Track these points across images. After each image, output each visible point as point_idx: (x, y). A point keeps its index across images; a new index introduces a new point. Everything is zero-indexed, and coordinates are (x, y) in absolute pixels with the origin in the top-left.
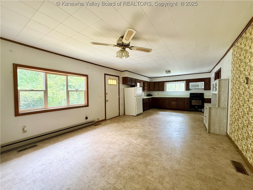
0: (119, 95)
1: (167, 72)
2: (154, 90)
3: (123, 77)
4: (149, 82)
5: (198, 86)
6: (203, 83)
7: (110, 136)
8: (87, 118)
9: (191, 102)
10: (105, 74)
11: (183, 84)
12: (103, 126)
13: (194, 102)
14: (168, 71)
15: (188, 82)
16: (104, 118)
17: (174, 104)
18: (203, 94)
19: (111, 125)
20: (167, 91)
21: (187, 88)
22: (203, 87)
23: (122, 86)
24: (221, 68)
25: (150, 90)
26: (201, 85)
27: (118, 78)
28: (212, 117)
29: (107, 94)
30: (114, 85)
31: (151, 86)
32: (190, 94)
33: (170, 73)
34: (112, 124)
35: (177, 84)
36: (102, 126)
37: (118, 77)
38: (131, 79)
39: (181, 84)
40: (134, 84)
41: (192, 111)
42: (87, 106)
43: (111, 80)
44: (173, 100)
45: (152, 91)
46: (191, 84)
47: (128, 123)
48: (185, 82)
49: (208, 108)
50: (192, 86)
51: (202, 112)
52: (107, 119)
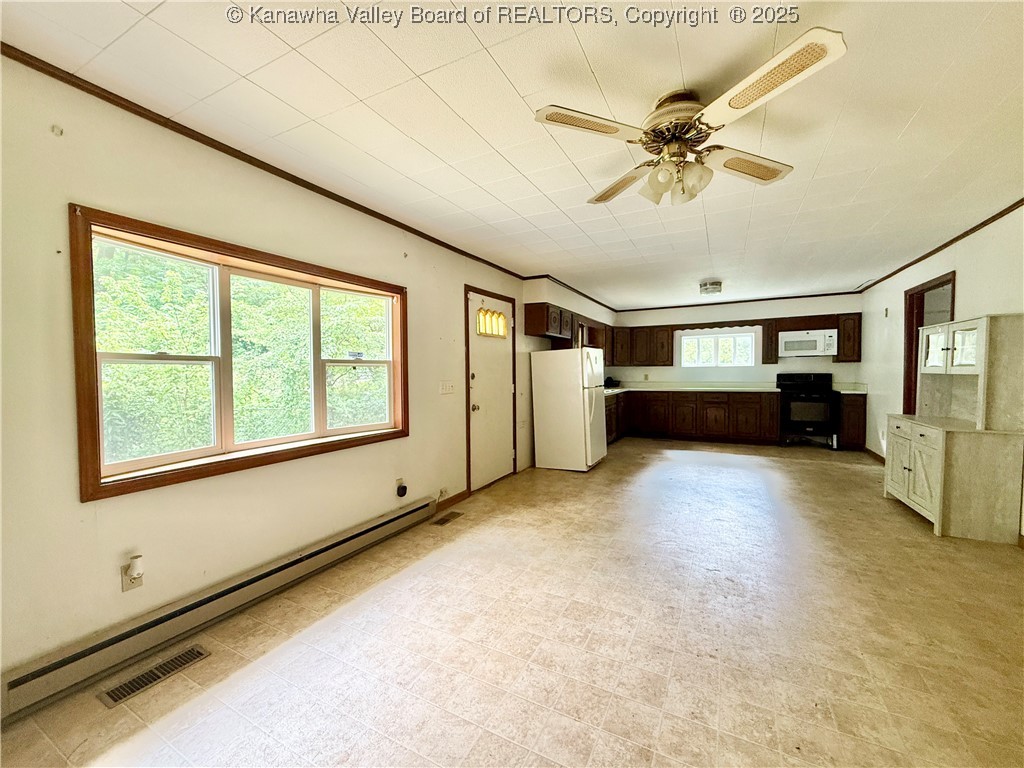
0: (514, 382)
1: (705, 285)
2: (634, 361)
3: (526, 305)
4: (613, 328)
5: (813, 345)
6: (834, 332)
7: (546, 572)
8: (402, 491)
9: (786, 411)
10: (468, 289)
11: (751, 338)
12: (476, 522)
13: (801, 411)
14: (713, 284)
15: (772, 329)
16: (465, 488)
17: (716, 420)
18: (827, 379)
19: (510, 518)
20: (685, 364)
21: (770, 354)
22: (834, 352)
23: (524, 344)
24: (954, 273)
25: (616, 363)
26: (826, 341)
27: (510, 305)
28: (956, 472)
29: (473, 376)
30: (498, 336)
31: (619, 346)
32: (780, 377)
33: (720, 291)
34: (509, 512)
35: (726, 337)
36: (470, 523)
37: (512, 301)
38: (562, 312)
39: (738, 339)
40: (567, 335)
41: (793, 444)
42: (404, 433)
43: (488, 316)
44: (717, 403)
45: (623, 364)
46: (784, 337)
47: (581, 507)
48: (759, 329)
49: (936, 434)
50: (789, 345)
51: (830, 447)
52: (474, 487)
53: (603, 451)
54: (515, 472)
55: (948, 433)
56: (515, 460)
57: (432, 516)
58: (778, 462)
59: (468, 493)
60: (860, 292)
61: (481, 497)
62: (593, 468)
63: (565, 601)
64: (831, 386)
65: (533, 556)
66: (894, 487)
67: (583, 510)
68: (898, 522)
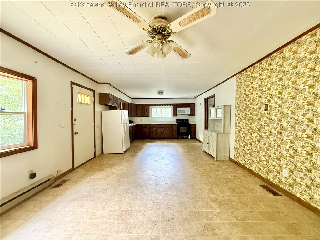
0: (94, 122)
1: (159, 92)
2: (138, 115)
3: (99, 93)
4: (131, 104)
5: (184, 111)
6: (189, 108)
7: (109, 200)
9: (179, 129)
10: (72, 83)
11: (170, 109)
12: (76, 182)
13: (183, 129)
14: (161, 92)
15: (175, 106)
16: (71, 167)
17: (161, 133)
18: (187, 120)
19: (93, 177)
20: (152, 116)
21: (175, 114)
22: (189, 113)
23: (99, 108)
24: (215, 94)
25: (132, 115)
26: (187, 110)
29: (75, 120)
30: (87, 104)
31: (133, 110)
32: (177, 120)
33: (163, 94)
34: (92, 175)
35: (164, 108)
36: (73, 184)
37: (94, 91)
38: (113, 97)
39: (167, 109)
40: (115, 105)
41: (180, 138)
42: (35, 147)
43: (82, 96)
44: (161, 128)
45: (134, 116)
46: (178, 109)
47: (122, 167)
48: (172, 106)
49: (214, 134)
50: (180, 111)
51: (189, 139)
52: (75, 166)
53: (128, 145)
54: (95, 157)
55: (217, 134)
56: (95, 152)
57: (52, 184)
58: (177, 144)
59: (73, 169)
60: (194, 98)
61: (79, 170)
62: (125, 152)
63: (118, 212)
64: (188, 122)
65: (103, 193)
66: (205, 149)
67: (123, 169)
68: (207, 158)
